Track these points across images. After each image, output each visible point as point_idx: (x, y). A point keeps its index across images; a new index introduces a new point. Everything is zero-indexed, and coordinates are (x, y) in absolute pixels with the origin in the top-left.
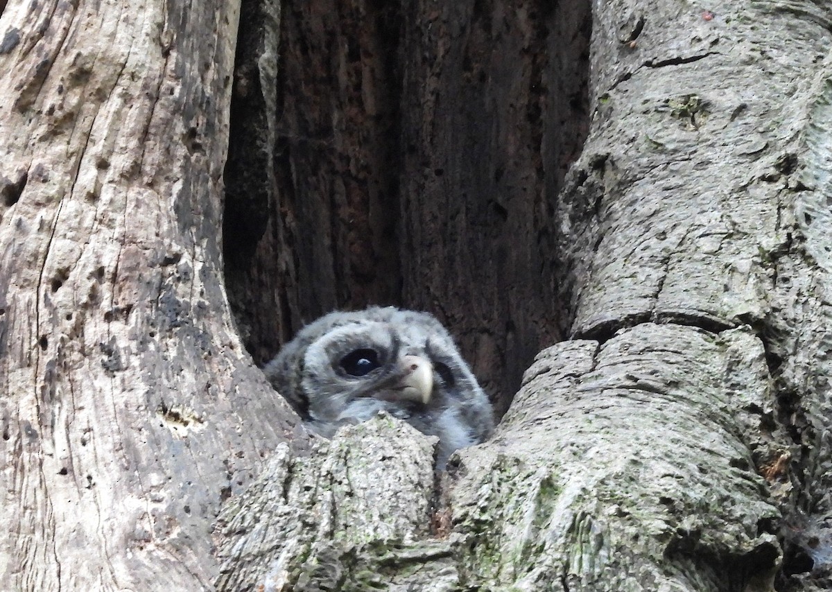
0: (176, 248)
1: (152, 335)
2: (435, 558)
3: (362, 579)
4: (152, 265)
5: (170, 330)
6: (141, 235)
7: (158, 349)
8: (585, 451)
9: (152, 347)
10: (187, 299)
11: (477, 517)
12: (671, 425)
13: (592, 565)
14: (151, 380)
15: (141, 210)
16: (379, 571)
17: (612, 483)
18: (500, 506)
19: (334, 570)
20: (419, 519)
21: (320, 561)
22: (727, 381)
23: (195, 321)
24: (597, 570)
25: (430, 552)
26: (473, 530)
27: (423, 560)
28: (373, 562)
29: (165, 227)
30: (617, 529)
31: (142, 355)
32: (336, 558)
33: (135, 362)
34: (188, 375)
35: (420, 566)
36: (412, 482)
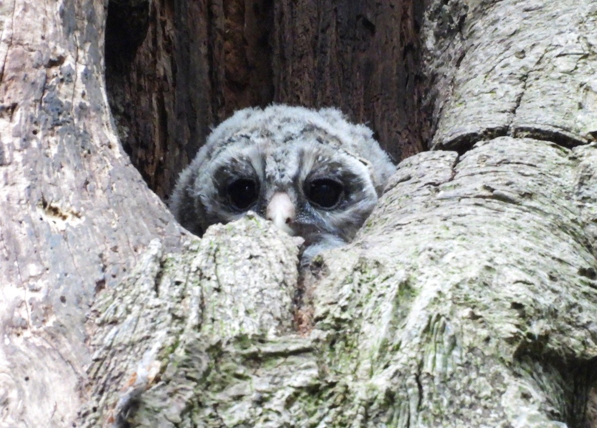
0: (60, 51)
1: (35, 132)
2: (297, 353)
3: (227, 371)
4: (37, 66)
5: (52, 129)
6: (28, 37)
7: (40, 146)
8: (442, 256)
9: (34, 144)
10: (69, 100)
11: (337, 315)
12: (524, 234)
13: (445, 365)
14: (33, 176)
15: (28, 14)
16: (243, 364)
17: (466, 288)
18: (360, 305)
19: (200, 361)
20: (282, 316)
21: (187, 352)
22: (578, 194)
23: (76, 121)
24: (450, 370)
25: (293, 348)
26: (333, 327)
27: (285, 354)
28: (237, 355)
29: (50, 31)
30: (470, 331)
31: (25, 152)
32: (203, 349)
33: (18, 157)
34: (68, 172)
35: (282, 360)
36: (277, 280)
